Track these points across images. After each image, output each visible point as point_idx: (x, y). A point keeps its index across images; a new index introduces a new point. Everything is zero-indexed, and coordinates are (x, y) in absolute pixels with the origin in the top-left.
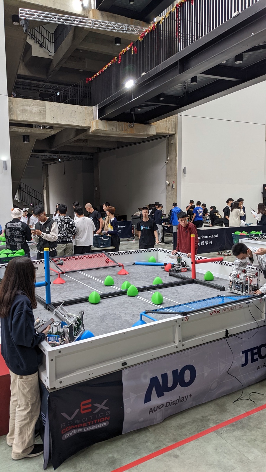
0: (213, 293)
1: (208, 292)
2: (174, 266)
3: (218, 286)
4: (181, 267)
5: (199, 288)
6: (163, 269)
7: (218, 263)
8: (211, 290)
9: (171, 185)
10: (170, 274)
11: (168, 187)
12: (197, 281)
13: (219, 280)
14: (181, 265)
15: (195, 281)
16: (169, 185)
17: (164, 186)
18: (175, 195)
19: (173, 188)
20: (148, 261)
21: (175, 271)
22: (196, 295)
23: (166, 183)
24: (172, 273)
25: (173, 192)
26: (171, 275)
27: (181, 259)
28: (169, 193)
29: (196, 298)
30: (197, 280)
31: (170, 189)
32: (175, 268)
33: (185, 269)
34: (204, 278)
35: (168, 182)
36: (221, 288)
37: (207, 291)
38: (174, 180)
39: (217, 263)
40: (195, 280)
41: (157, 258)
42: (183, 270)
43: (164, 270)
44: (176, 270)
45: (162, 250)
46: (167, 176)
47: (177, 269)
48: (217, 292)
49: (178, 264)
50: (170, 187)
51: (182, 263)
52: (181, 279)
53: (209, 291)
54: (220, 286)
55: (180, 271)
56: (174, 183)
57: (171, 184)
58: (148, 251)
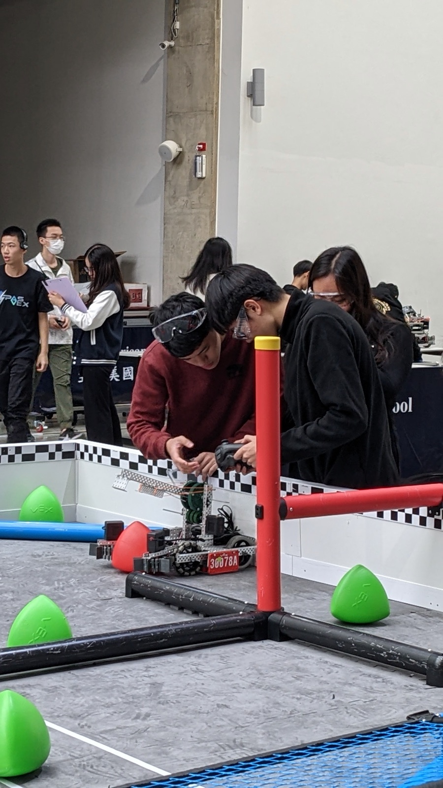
0: (379, 697)
1: (352, 695)
2: (167, 538)
3: (415, 652)
4: (207, 546)
5: (298, 669)
6: (99, 557)
7: (416, 519)
8: (368, 682)
9: (188, 157)
10: (129, 582)
11: (172, 172)
12: (285, 627)
13: (419, 620)
14: (207, 532)
15: (277, 625)
16: (178, 160)
17: (155, 167)
18: (207, 211)
19: (199, 175)
20: (15, 517)
21: (165, 567)
22: (275, 712)
23: (164, 151)
24: (144, 579)
25: (200, 198)
26: (134, 593)
27: (205, 497)
28: (181, 202)
29: (269, 734)
30: (285, 619)
31: (185, 182)
32: (168, 550)
33: (230, 554)
34: (333, 609)
35: (172, 146)
36: (431, 664)
37: (347, 687)
38: (202, 135)
39: (408, 519)
40: (274, 617)
41: (75, 499)
42: (218, 563)
43: (104, 561)
44: (179, 561)
45: (100, 453)
46: (170, 114)
47: (182, 558)
48: (409, 695)
49: (187, 530)
50: (184, 171)
51: (210, 519)
52: (196, 613)
53: (354, 689)
54: (427, 656)
55: (199, 569)
56: (204, 149)
57: (186, 158)
58: (18, 458)
